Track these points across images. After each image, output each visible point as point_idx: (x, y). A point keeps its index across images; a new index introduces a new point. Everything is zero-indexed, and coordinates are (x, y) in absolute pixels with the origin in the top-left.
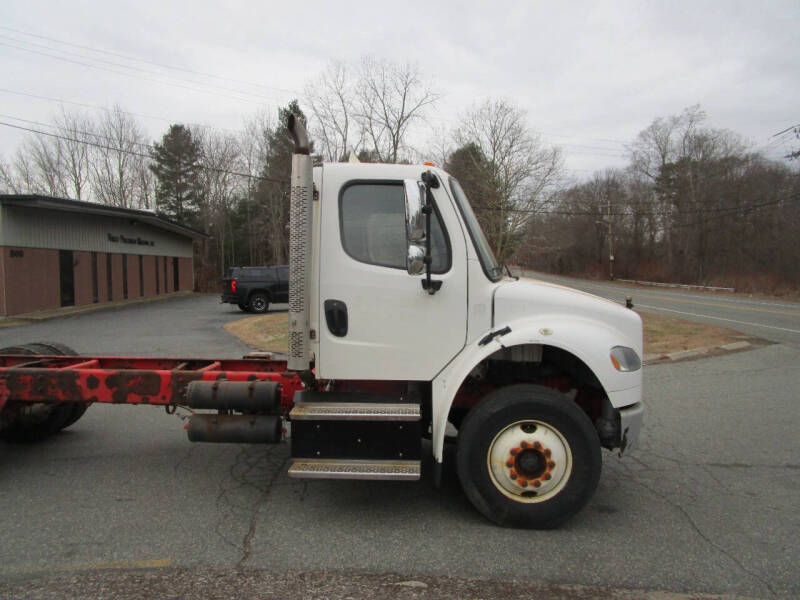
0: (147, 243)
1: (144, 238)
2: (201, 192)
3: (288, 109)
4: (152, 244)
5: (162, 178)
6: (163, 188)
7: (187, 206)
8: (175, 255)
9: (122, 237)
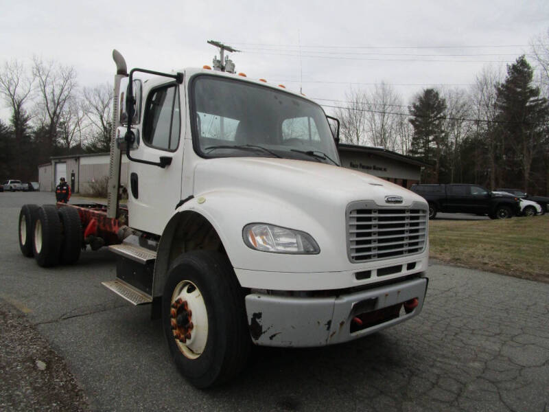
0: (380, 169)
1: (377, 166)
2: (443, 134)
3: (516, 63)
4: (385, 170)
5: (416, 126)
6: (416, 133)
7: (433, 145)
8: (405, 178)
9: (361, 165)
